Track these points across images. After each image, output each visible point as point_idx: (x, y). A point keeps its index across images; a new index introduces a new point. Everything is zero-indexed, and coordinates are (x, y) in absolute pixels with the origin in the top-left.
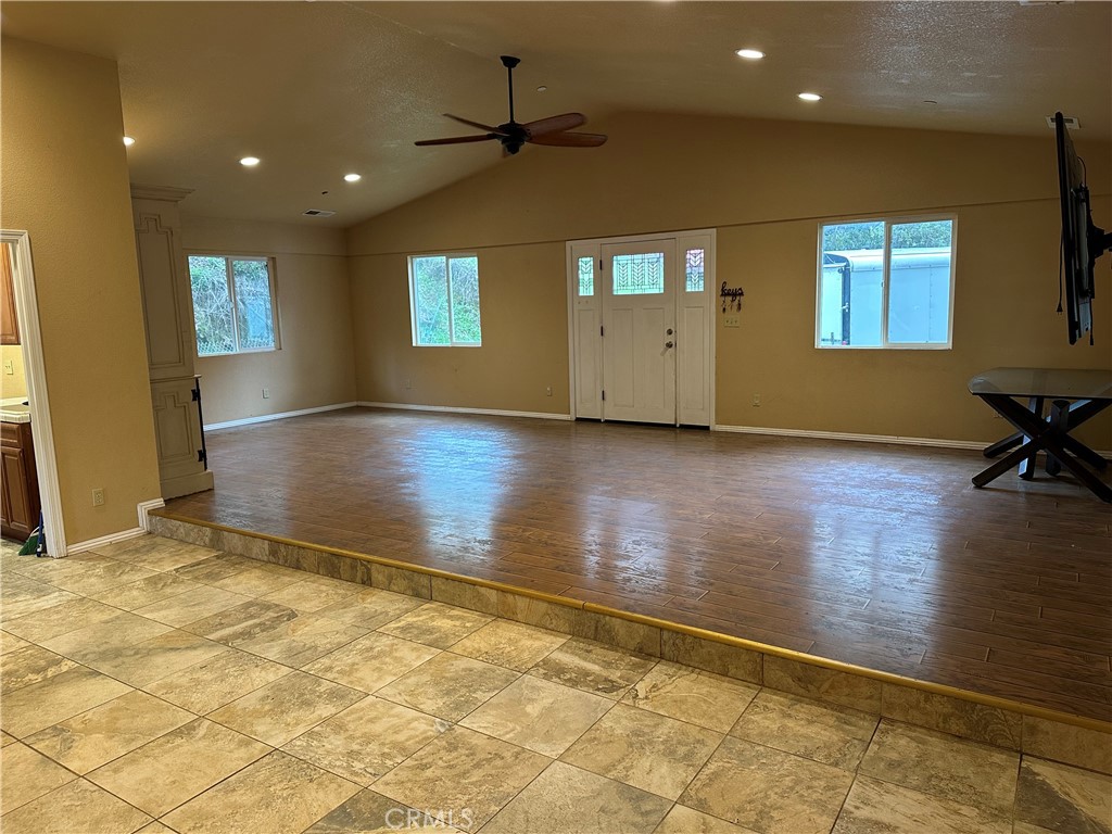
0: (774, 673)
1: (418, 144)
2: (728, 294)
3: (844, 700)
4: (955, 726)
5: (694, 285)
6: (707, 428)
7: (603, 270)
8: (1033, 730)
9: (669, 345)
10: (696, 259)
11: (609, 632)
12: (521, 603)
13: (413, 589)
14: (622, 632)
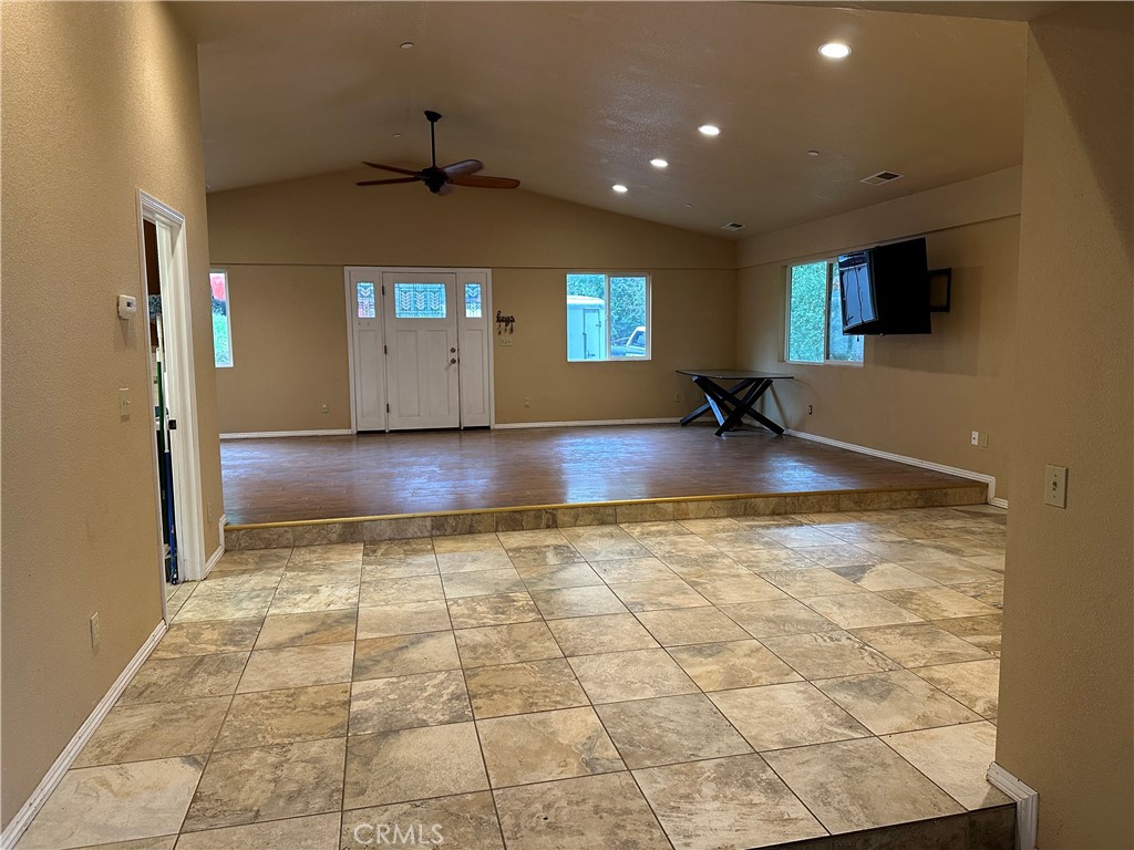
0: (845, 503)
1: (359, 184)
2: (502, 321)
3: (876, 506)
4: (920, 503)
5: (473, 312)
6: (488, 428)
7: (384, 295)
8: (946, 494)
9: (453, 361)
10: (473, 291)
11: (753, 508)
12: (692, 506)
13: (599, 520)
14: (762, 505)
